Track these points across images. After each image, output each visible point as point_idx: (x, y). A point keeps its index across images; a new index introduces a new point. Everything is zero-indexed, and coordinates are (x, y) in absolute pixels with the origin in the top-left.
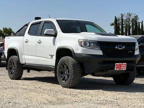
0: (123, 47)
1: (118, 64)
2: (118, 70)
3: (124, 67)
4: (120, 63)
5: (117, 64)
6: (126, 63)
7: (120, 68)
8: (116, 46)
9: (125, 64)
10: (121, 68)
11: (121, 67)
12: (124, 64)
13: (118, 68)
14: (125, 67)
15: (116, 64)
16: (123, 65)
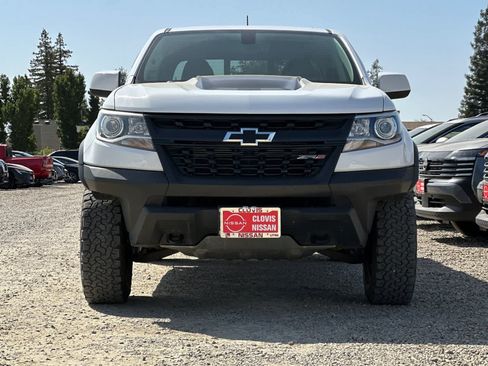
0: (266, 137)
1: (236, 210)
2: (236, 236)
3: (271, 223)
4: (245, 209)
5: (226, 214)
6: (278, 210)
7: (248, 229)
8: (229, 134)
9: (275, 213)
10: (254, 227)
11: (250, 223)
12: (265, 210)
13: (235, 228)
14: (276, 223)
15: (222, 210)
16: (260, 214)
